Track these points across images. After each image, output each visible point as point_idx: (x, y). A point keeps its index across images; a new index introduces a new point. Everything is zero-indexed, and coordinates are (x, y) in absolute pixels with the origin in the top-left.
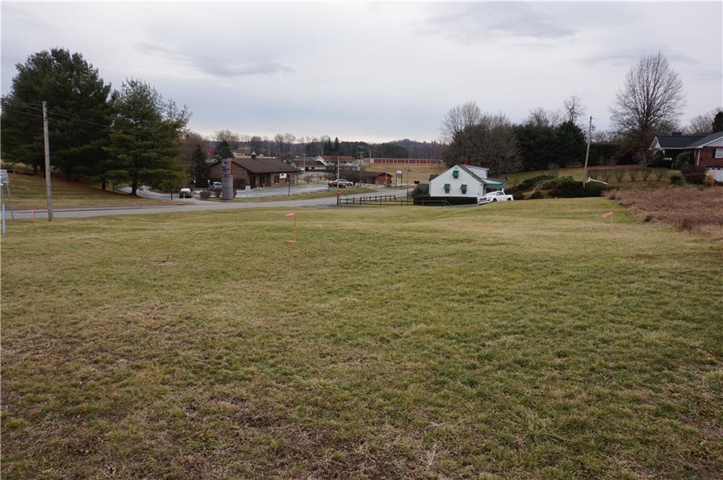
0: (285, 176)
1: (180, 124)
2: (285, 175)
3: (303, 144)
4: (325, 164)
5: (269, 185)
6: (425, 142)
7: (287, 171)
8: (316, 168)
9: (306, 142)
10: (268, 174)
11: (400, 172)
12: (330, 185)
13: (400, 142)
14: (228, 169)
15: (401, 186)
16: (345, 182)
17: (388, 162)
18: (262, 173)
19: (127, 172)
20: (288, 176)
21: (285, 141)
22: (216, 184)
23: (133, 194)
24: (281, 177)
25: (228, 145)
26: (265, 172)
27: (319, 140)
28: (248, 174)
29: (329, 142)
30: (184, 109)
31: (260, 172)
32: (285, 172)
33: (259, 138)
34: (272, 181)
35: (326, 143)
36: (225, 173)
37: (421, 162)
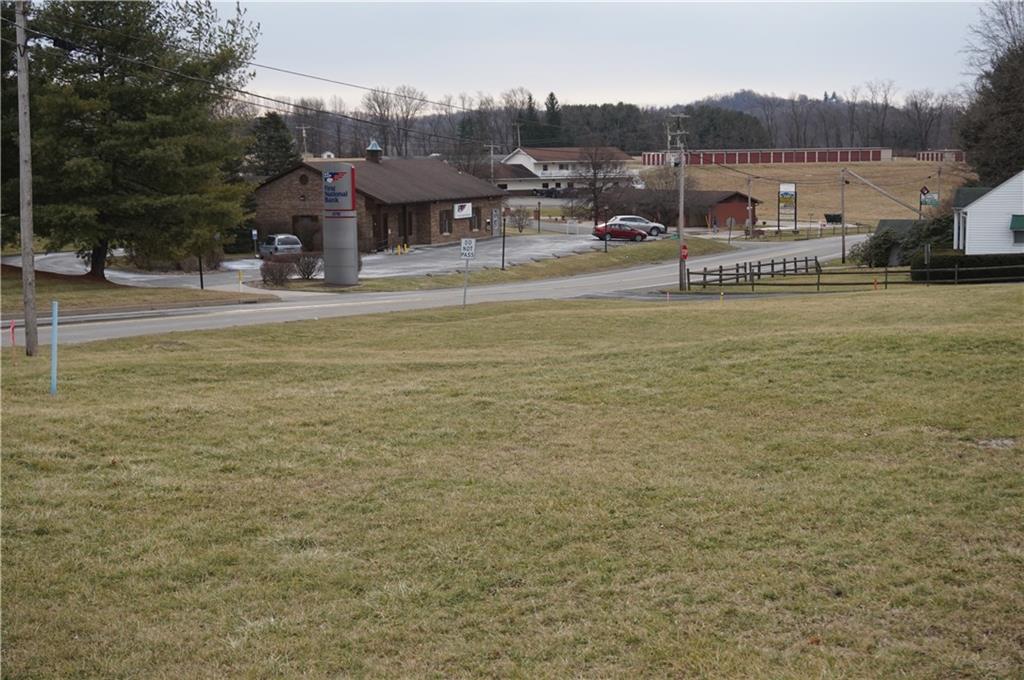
0: (468, 211)
1: (227, 60)
2: (469, 207)
3: (450, 118)
4: (539, 172)
5: (424, 239)
6: (804, 99)
7: (474, 195)
8: (510, 188)
9: (457, 108)
10: (423, 207)
11: (787, 188)
12: (601, 235)
13: (725, 100)
14: (345, 195)
15: (796, 232)
16: (641, 224)
17: (719, 160)
18: (404, 206)
19: (93, 212)
20: (476, 210)
21: (396, 111)
22: (283, 242)
23: (96, 278)
24: (458, 215)
25: (284, 127)
26: (415, 199)
27: (499, 102)
28: (368, 207)
29: (531, 108)
30: (233, 17)
31: (403, 200)
32: (467, 200)
33: (319, 104)
34: (435, 228)
35: (520, 113)
36: (335, 206)
37: (822, 158)
